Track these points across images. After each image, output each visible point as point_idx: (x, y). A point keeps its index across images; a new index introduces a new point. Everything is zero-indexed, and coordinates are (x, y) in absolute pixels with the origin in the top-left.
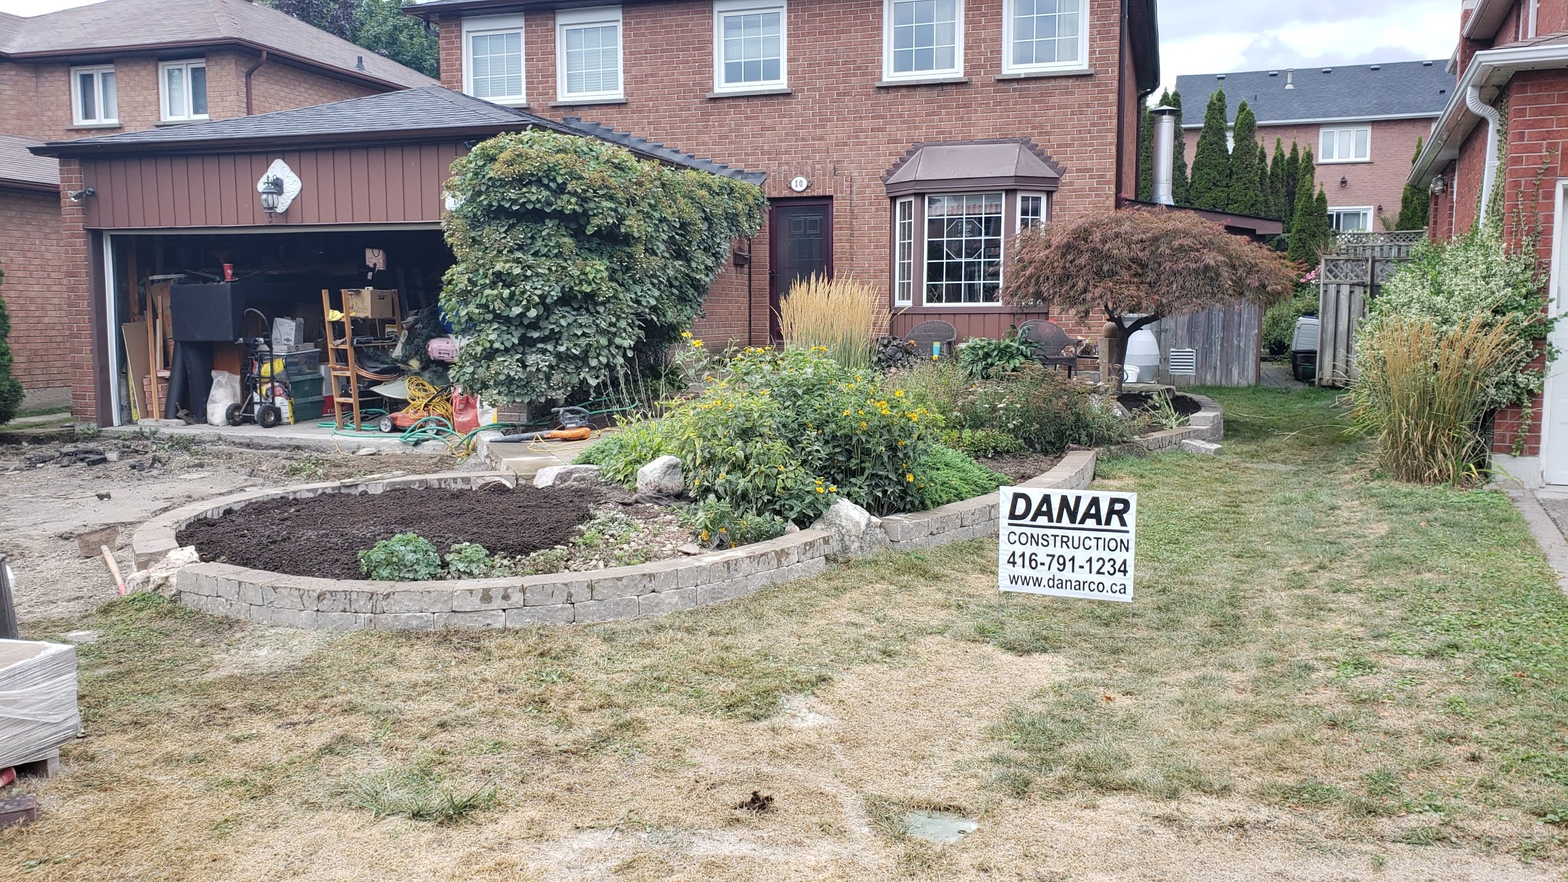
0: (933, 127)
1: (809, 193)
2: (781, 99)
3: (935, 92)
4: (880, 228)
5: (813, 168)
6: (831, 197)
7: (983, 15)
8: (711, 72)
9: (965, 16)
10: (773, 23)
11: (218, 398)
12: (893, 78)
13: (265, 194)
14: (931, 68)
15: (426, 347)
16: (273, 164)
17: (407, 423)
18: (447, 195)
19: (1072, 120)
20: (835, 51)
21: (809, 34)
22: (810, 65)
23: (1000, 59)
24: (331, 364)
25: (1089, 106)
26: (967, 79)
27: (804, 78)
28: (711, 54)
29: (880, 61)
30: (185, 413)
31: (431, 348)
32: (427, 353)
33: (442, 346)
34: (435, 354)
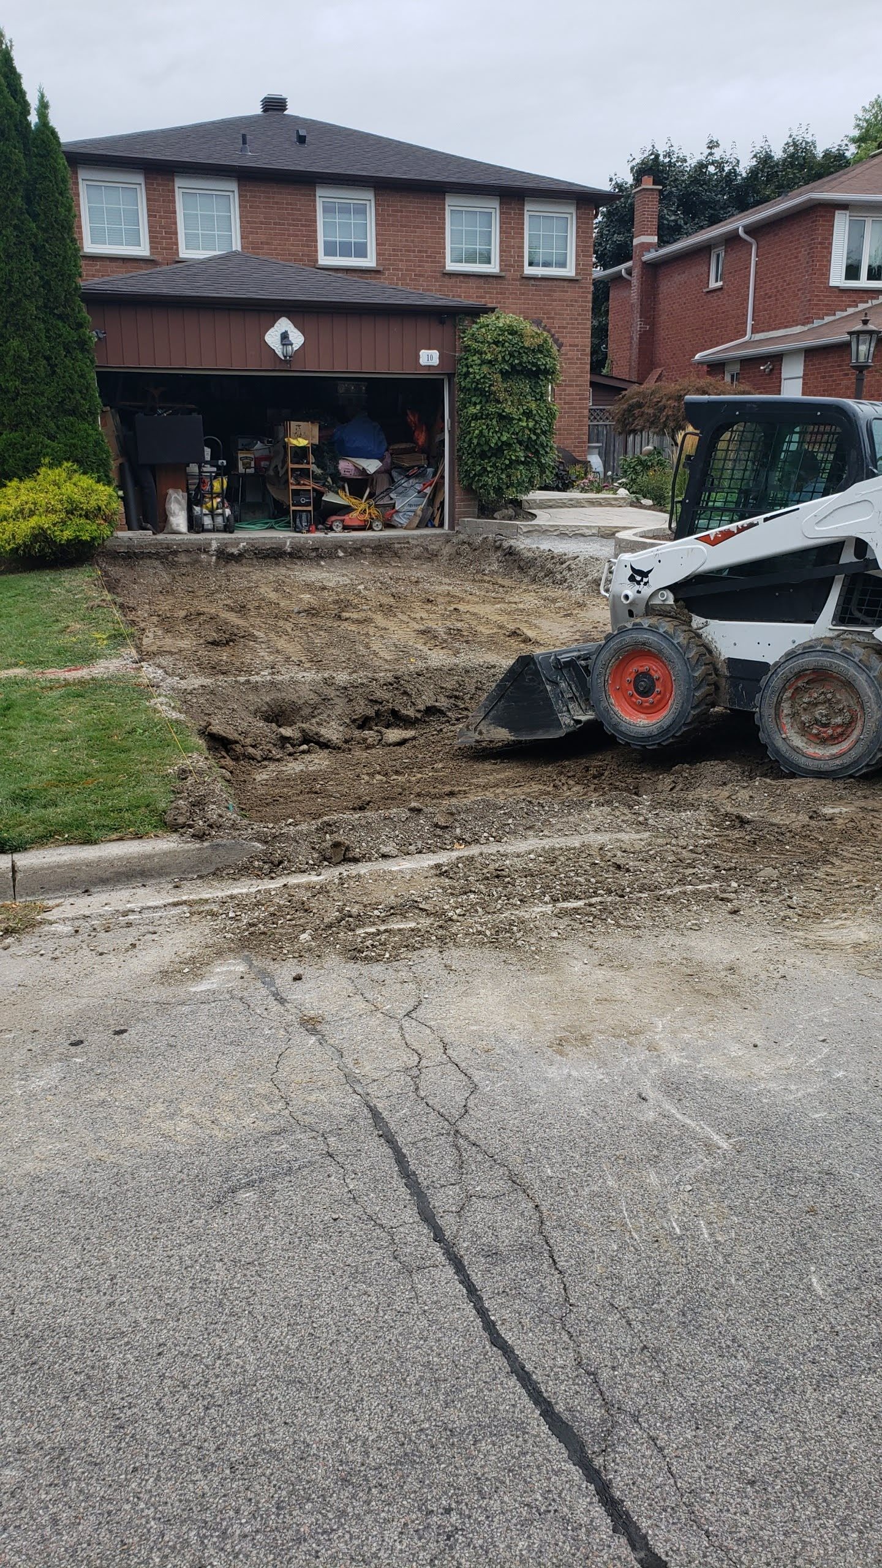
2: (373, 275)
7: (513, 228)
8: (316, 246)
9: (501, 227)
10: (361, 211)
11: (177, 511)
12: (451, 266)
13: (283, 345)
14: (475, 262)
15: (336, 467)
16: (279, 321)
17: (356, 523)
18: (424, 354)
19: (566, 310)
20: (413, 241)
21: (393, 225)
22: (394, 250)
23: (523, 262)
24: (291, 481)
25: (576, 301)
26: (503, 274)
27: (390, 260)
28: (316, 231)
29: (444, 253)
30: (149, 526)
31: (340, 468)
32: (338, 472)
33: (345, 466)
34: (342, 472)
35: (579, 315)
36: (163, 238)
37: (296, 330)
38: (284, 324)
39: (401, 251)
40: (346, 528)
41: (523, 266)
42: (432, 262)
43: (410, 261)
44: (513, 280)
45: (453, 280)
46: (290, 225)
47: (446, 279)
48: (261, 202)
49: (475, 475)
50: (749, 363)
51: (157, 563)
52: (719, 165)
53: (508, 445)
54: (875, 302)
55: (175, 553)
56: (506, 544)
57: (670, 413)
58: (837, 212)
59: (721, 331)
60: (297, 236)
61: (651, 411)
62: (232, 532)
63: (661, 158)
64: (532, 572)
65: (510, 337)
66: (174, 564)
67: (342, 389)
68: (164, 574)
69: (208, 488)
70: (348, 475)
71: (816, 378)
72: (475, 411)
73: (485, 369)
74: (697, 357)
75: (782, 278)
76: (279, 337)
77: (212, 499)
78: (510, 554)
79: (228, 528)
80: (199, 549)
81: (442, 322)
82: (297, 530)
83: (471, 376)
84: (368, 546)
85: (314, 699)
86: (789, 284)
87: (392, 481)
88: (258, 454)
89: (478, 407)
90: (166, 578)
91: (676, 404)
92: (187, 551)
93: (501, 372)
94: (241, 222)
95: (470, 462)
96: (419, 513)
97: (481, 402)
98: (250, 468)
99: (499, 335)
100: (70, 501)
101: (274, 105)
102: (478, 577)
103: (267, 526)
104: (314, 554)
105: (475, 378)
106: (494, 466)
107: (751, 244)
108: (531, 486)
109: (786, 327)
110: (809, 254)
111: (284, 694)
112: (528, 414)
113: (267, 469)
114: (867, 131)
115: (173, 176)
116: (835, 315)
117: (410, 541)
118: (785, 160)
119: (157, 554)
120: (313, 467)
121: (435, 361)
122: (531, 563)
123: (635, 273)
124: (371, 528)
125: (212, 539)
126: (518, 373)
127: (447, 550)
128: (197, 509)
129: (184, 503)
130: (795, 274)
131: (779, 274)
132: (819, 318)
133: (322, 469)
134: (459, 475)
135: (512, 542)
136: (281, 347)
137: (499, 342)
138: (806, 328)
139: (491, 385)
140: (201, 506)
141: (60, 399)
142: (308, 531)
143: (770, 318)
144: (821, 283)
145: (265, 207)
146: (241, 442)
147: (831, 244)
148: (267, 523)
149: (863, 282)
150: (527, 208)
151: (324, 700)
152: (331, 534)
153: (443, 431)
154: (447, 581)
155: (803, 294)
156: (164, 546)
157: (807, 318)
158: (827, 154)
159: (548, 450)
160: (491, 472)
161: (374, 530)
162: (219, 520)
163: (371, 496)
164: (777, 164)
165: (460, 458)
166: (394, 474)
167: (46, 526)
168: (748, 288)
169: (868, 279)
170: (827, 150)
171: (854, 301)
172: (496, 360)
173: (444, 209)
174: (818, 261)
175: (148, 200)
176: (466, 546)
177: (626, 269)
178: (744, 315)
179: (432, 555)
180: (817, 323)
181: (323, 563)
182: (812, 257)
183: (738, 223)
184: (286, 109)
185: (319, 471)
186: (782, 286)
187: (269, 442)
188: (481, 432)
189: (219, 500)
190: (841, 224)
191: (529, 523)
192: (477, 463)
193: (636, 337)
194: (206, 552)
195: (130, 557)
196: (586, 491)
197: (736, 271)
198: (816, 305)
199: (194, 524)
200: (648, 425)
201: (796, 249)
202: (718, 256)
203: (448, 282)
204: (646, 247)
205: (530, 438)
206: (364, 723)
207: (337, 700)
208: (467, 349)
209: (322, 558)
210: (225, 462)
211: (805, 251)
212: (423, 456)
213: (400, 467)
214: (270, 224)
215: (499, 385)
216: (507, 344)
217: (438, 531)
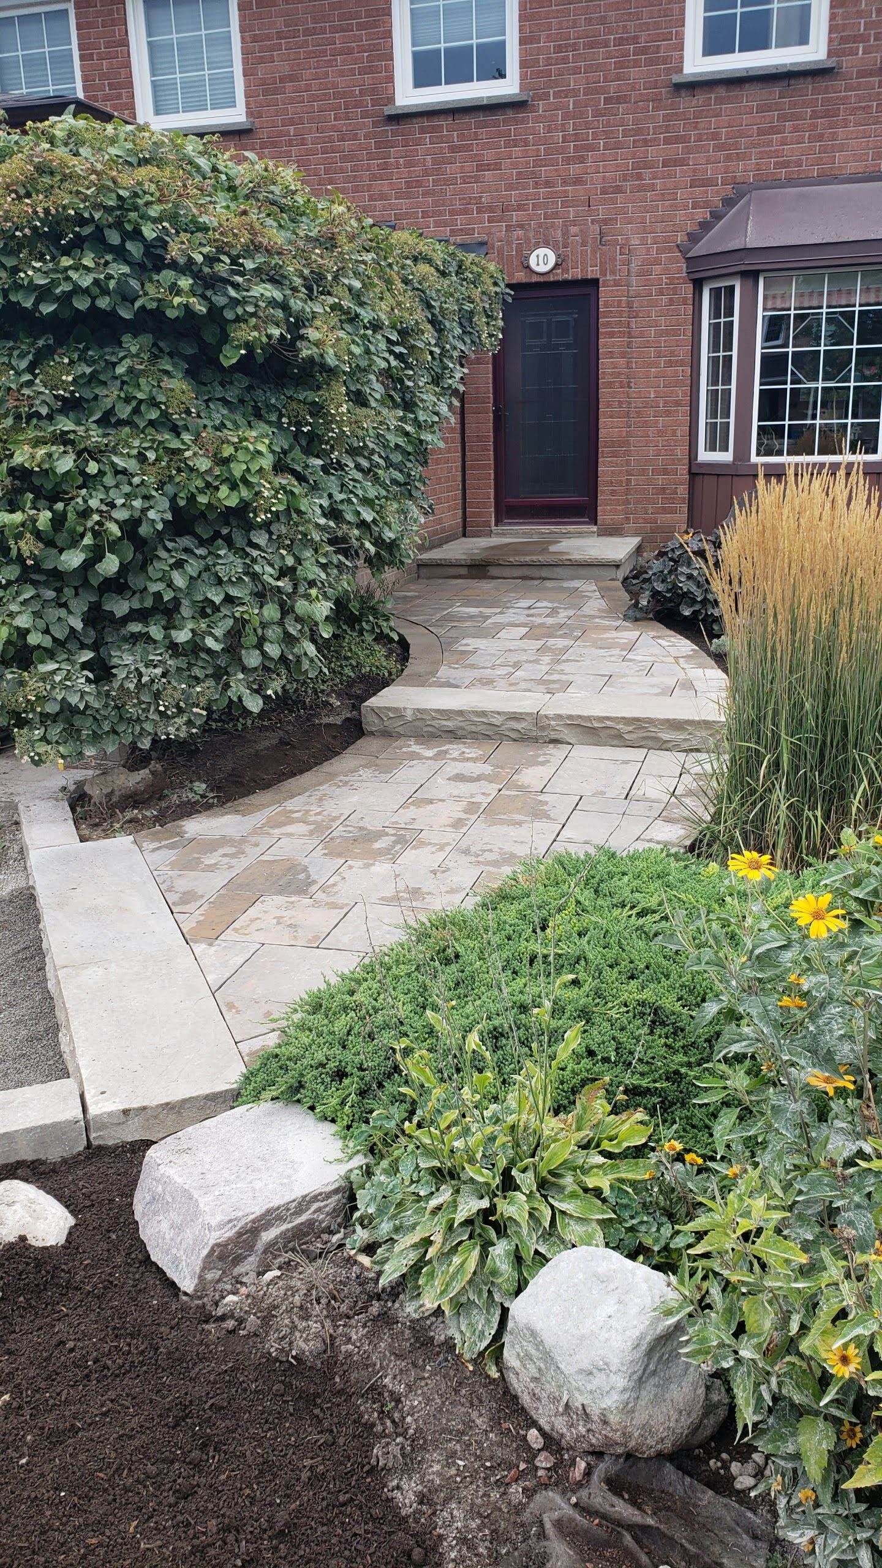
0: (770, 155)
1: (560, 275)
2: (510, 114)
3: (776, 89)
4: (676, 333)
5: (566, 234)
6: (595, 282)
8: (391, 68)
27: (551, 73)
29: (680, 37)
39: (575, 47)
42: (651, 62)
43: (598, 68)
44: (862, 74)
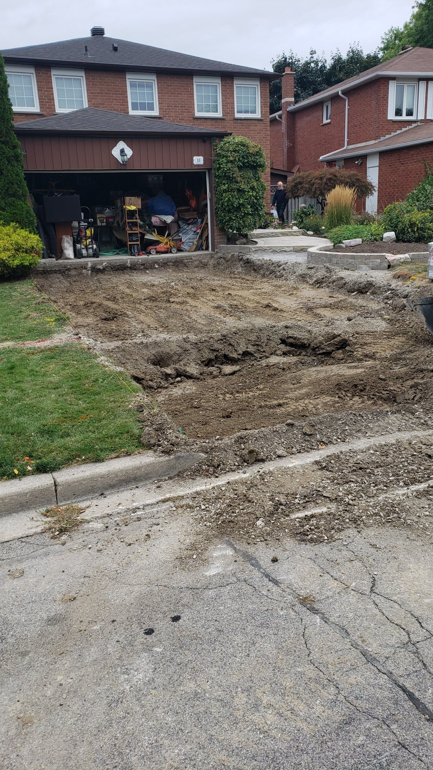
2: (157, 119)
3: (214, 122)
7: (229, 93)
8: (127, 105)
9: (222, 93)
10: (150, 86)
11: (68, 247)
12: (197, 114)
13: (122, 156)
14: (210, 112)
15: (150, 221)
16: (119, 143)
17: (163, 250)
18: (195, 158)
19: (257, 135)
20: (177, 102)
21: (167, 93)
22: (168, 106)
23: (234, 111)
24: (128, 228)
25: (262, 131)
26: (224, 117)
27: (166, 111)
28: (127, 97)
29: (194, 107)
30: (54, 256)
31: (152, 221)
32: (151, 223)
33: (155, 220)
34: (154, 223)
35: (264, 138)
36: (46, 102)
37: (128, 148)
38: (121, 145)
39: (172, 106)
40: (158, 252)
41: (234, 113)
42: (188, 112)
43: (177, 112)
44: (230, 120)
45: (199, 121)
46: (113, 94)
47: (196, 121)
48: (98, 82)
49: (226, 222)
50: (349, 161)
51: (59, 276)
52: (316, 63)
53: (243, 205)
54: (410, 127)
55: (69, 270)
56: (245, 258)
57: (317, 186)
58: (390, 81)
59: (331, 145)
60: (117, 100)
61: (307, 186)
62: (98, 257)
63: (288, 59)
64: (262, 272)
65: (242, 147)
66: (69, 276)
67: (150, 179)
68: (64, 281)
69: (84, 234)
70: (156, 224)
71: (386, 166)
72: (225, 188)
73: (229, 165)
74: (321, 158)
75: (363, 116)
76: (119, 152)
77: (86, 240)
78: (248, 263)
79: (95, 255)
80: (82, 267)
81: (204, 142)
82: (132, 254)
83: (222, 169)
84: (170, 262)
85: (180, 350)
86: (366, 120)
87: (179, 227)
88: (107, 215)
89: (227, 186)
90: (67, 284)
91: (320, 182)
92: (75, 268)
93: (238, 166)
94: (88, 93)
95: (223, 214)
96: (195, 243)
97: (227, 183)
98: (103, 222)
99: (236, 147)
100: (17, 244)
101: (98, 32)
102: (232, 276)
103: (115, 253)
104: (143, 267)
105: (224, 170)
106: (236, 216)
107: (345, 100)
108: (255, 227)
109: (366, 141)
110: (377, 103)
111: (162, 349)
112: (253, 189)
113: (113, 223)
114: (388, 45)
115: (50, 69)
116: (391, 134)
117: (192, 258)
118: (348, 60)
119: (59, 270)
120: (139, 221)
121: (202, 162)
122: (261, 267)
123: (283, 117)
124: (171, 252)
125: (88, 261)
126: (247, 167)
127: (212, 262)
128: (78, 246)
129: (71, 243)
130: (369, 114)
131: (361, 115)
132: (383, 136)
133: (143, 221)
134: (217, 222)
135: (248, 256)
136: (121, 157)
137: (236, 150)
138: (376, 142)
139: (233, 174)
140: (81, 244)
141: (6, 188)
142: (138, 255)
143: (357, 137)
144: (383, 118)
145: (100, 85)
146: (97, 209)
147: (388, 98)
148: (115, 252)
149: (404, 117)
150: (235, 83)
151: (185, 350)
152: (151, 256)
153: (206, 199)
154: (216, 278)
155: (374, 124)
156: (63, 266)
157: (377, 136)
158: (369, 57)
159: (262, 207)
160: (234, 220)
161: (172, 253)
162: (91, 251)
163: (168, 235)
164: (344, 62)
165: (217, 213)
166: (180, 223)
167: (5, 258)
168: (345, 122)
169: (407, 115)
170: (368, 54)
171: (400, 127)
172: (235, 160)
173: (193, 84)
174: (382, 107)
175: (37, 82)
176: (223, 259)
177: (278, 115)
178: (342, 136)
179: (204, 265)
180: (382, 139)
181: (148, 272)
182: (379, 105)
183: (338, 89)
184: (104, 34)
185: (142, 223)
186: (363, 120)
187: (113, 208)
188: (229, 199)
189: (90, 240)
190: (392, 87)
191: (255, 246)
192: (226, 215)
193: (285, 150)
194: (85, 268)
195: (45, 273)
196: (277, 228)
197: (337, 114)
198: (381, 129)
199: (77, 254)
200: (306, 193)
201: (370, 101)
202: (327, 107)
203: (197, 122)
204: (288, 104)
205: (253, 201)
206: (209, 363)
207: (192, 351)
208: (218, 155)
209: (147, 269)
210: (92, 220)
211: (375, 102)
212: (195, 213)
213: (183, 219)
214: (102, 93)
215: (237, 174)
216: (240, 152)
217: (206, 252)
